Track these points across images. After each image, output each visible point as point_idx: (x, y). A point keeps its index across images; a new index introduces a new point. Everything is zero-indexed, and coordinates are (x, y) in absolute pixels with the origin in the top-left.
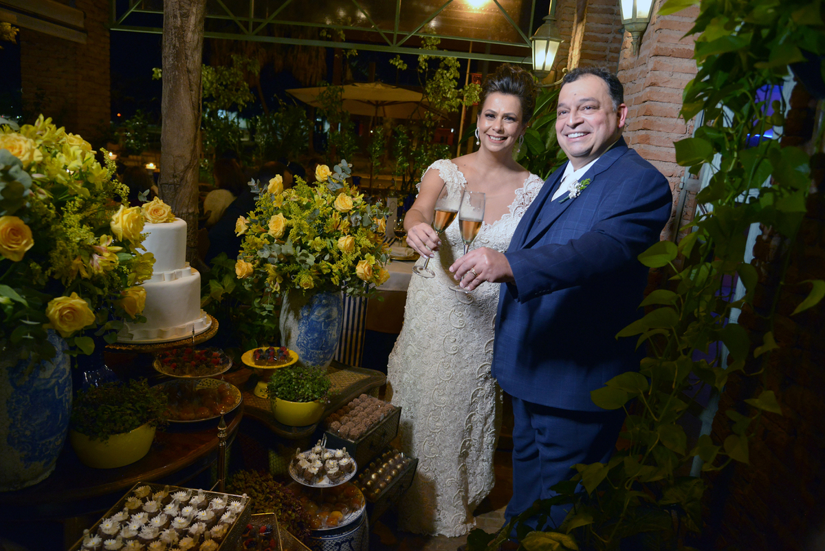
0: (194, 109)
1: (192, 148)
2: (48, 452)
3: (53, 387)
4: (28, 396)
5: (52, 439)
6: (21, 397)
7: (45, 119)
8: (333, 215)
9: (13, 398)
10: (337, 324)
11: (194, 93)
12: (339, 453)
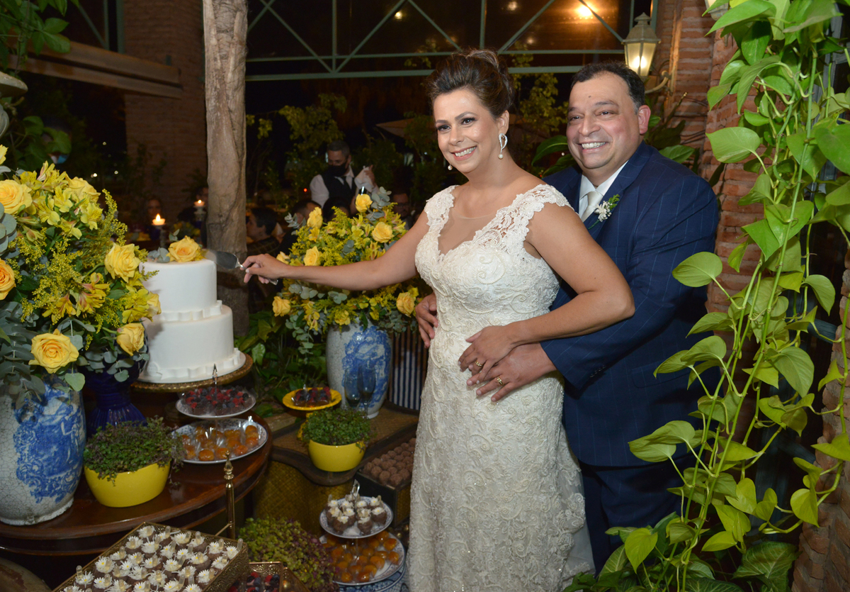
0: (237, 148)
1: (236, 186)
2: (59, 488)
3: (59, 424)
4: (33, 432)
5: (62, 475)
6: (27, 433)
7: (49, 165)
8: (371, 246)
9: (19, 434)
10: (384, 363)
11: (236, 132)
12: (374, 501)
